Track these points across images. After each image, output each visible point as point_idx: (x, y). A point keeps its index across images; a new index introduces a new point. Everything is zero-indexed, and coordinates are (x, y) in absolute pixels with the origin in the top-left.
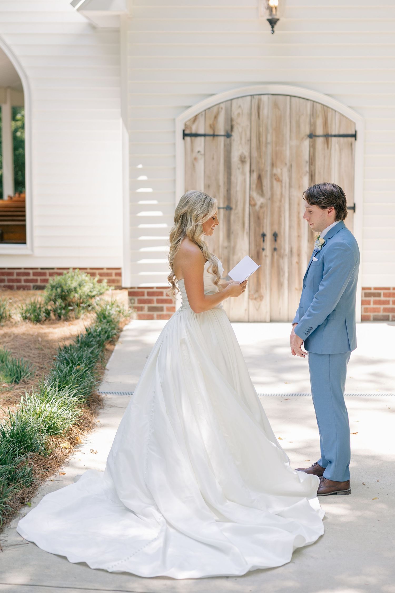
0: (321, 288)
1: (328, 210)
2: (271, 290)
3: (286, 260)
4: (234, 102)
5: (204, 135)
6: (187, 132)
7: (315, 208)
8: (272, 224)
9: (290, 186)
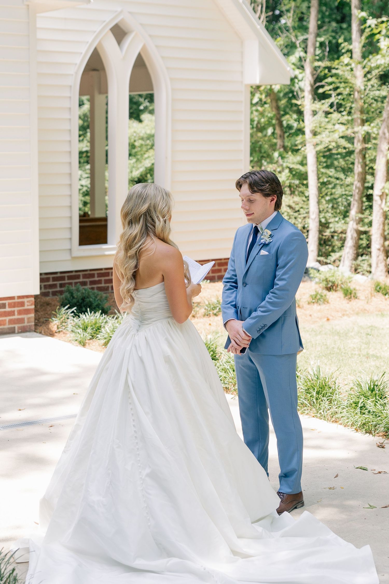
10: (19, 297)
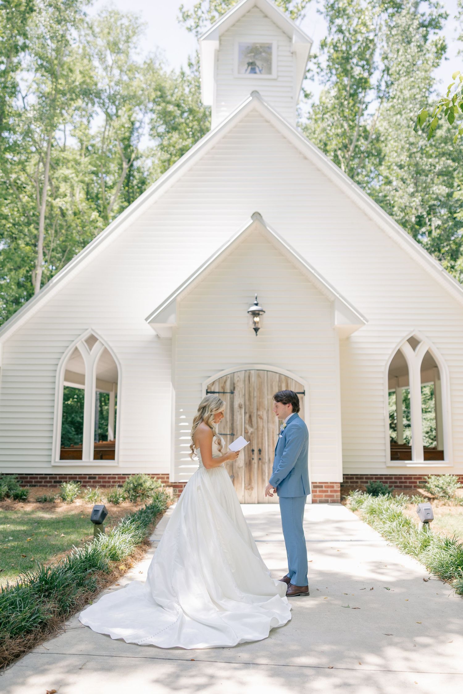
0: (284, 453)
1: (288, 405)
2: (258, 484)
3: (266, 465)
4: (235, 374)
5: (219, 393)
6: (209, 391)
7: (280, 404)
8: (258, 444)
9: (268, 422)
10: (331, 483)
